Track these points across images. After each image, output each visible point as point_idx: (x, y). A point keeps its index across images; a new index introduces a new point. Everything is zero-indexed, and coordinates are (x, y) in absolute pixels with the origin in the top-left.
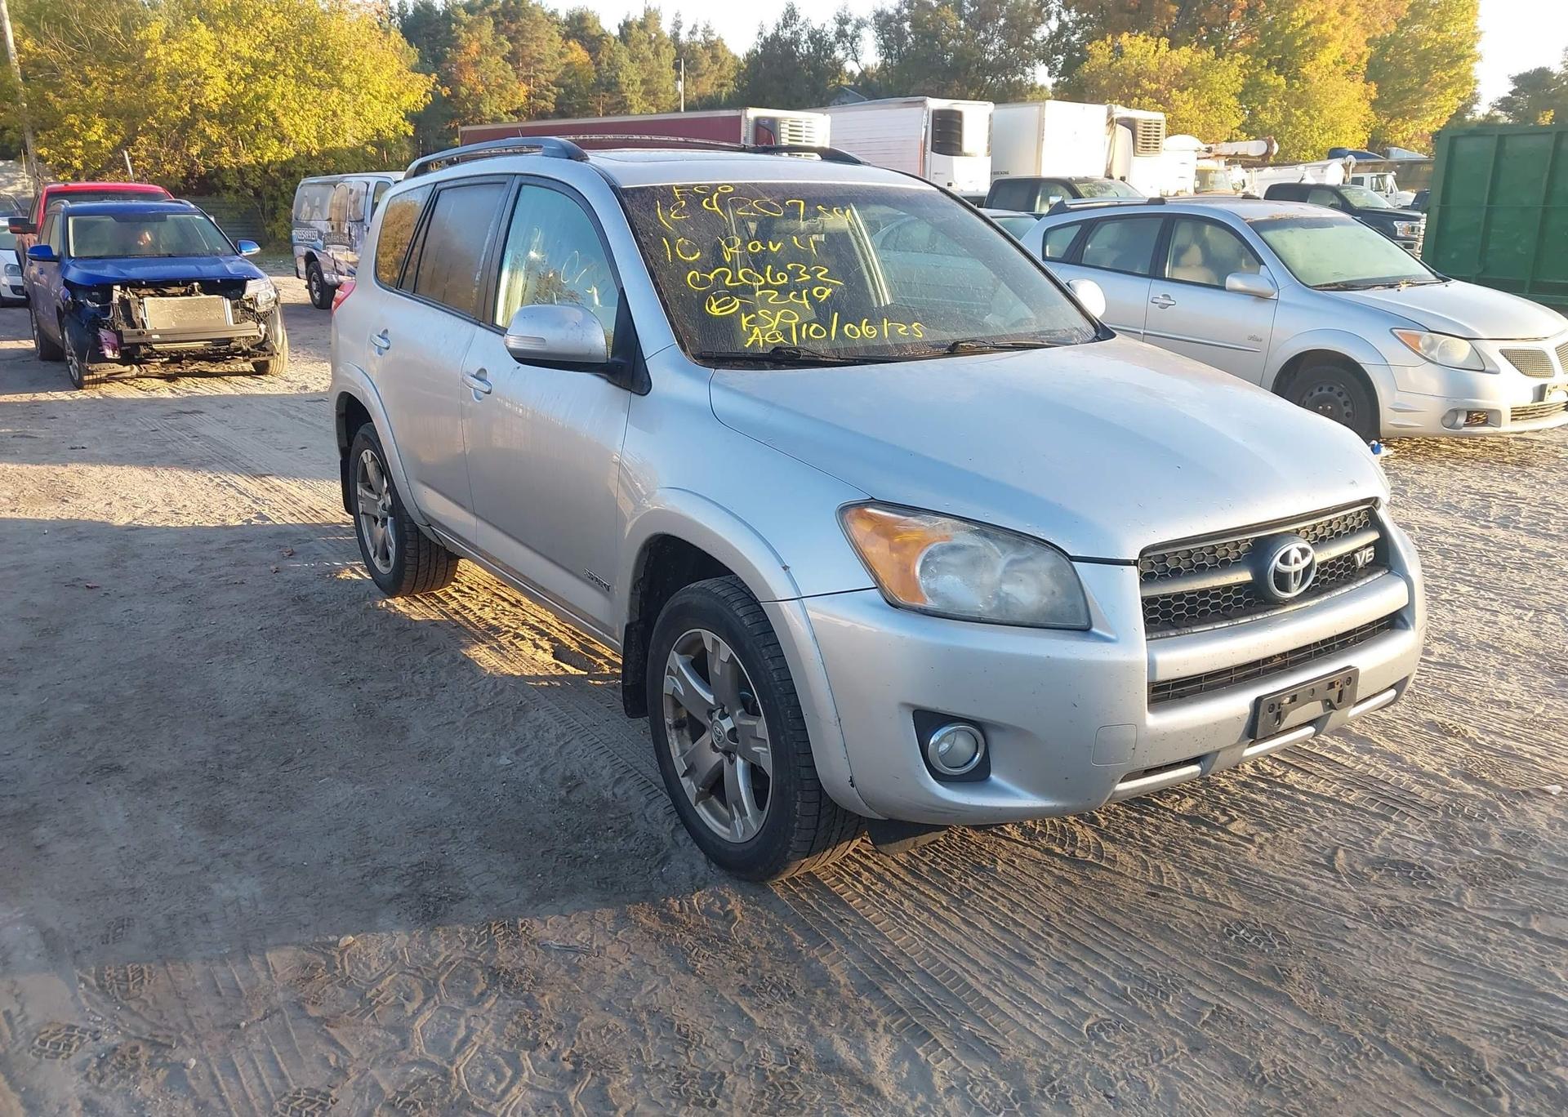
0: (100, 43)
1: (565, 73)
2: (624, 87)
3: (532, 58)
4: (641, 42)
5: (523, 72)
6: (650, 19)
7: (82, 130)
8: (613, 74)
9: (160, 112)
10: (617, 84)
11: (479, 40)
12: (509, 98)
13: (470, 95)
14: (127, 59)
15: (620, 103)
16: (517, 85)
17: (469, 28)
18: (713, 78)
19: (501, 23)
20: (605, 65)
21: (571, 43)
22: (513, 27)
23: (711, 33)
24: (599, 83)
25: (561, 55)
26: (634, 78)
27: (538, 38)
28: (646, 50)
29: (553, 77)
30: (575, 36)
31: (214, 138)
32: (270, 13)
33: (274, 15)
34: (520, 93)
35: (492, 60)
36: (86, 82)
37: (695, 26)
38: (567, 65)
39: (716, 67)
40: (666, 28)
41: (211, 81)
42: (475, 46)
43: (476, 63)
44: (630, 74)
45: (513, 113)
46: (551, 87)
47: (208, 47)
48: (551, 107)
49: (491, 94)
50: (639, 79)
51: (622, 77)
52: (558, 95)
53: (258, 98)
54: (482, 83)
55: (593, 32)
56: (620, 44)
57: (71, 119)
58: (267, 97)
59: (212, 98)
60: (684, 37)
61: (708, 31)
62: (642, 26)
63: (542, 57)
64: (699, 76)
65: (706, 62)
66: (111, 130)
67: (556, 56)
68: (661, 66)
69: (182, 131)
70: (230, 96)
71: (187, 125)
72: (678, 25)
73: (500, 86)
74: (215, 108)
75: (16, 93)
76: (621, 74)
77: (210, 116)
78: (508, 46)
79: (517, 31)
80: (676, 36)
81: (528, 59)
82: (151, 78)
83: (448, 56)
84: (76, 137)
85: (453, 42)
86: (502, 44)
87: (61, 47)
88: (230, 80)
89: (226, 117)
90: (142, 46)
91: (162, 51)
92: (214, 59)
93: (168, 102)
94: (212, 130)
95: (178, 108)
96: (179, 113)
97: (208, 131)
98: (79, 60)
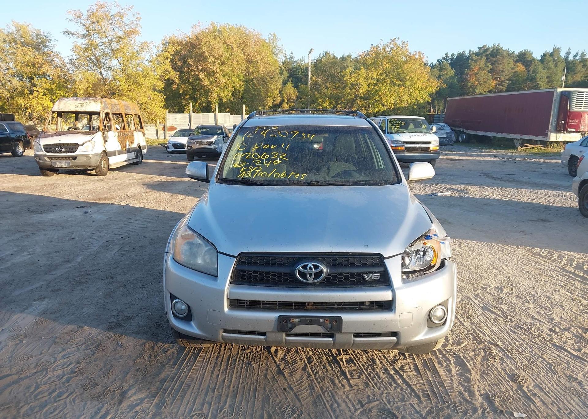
0: (333, 76)
1: (513, 76)
2: (538, 80)
3: (500, 70)
4: (549, 62)
5: (495, 76)
6: (556, 51)
7: (322, 103)
8: (534, 75)
9: (346, 97)
10: (535, 79)
11: (479, 65)
12: (487, 86)
13: (472, 85)
14: (340, 80)
15: (535, 86)
16: (492, 81)
17: (476, 61)
18: (582, 74)
19: (489, 58)
20: (531, 72)
21: (518, 64)
22: (494, 59)
23: (585, 55)
24: (527, 79)
25: (513, 68)
26: (543, 76)
27: (503, 63)
28: (551, 65)
29: (507, 77)
30: (520, 61)
31: (361, 105)
32: (386, 63)
33: (387, 64)
34: (493, 84)
35: (483, 73)
36: (327, 88)
37: (577, 53)
38: (515, 72)
39: (584, 70)
40: (563, 55)
41: (362, 86)
42: (477, 68)
43: (476, 74)
44: (542, 74)
45: (488, 92)
46: (506, 81)
47: (363, 75)
48: (505, 89)
49: (480, 85)
50: (545, 76)
51: (538, 76)
52: (509, 84)
53: (377, 91)
54: (477, 81)
55: (529, 59)
56: (539, 63)
57: (320, 100)
58: (379, 90)
59: (361, 92)
60: (571, 58)
61: (583, 55)
62: (552, 55)
63: (504, 70)
64: (575, 74)
65: (579, 67)
66: (331, 103)
67: (510, 69)
68: (557, 70)
69: (352, 103)
70: (368, 91)
71: (354, 100)
72: (568, 53)
73: (485, 82)
74: (362, 95)
75: (308, 93)
76: (537, 75)
77: (361, 98)
78: (491, 67)
79: (495, 61)
80: (566, 58)
81: (498, 71)
82: (346, 86)
83: (466, 72)
84: (321, 106)
85: (469, 67)
86: (488, 66)
87: (322, 78)
88: (369, 86)
89: (365, 98)
90: (344, 76)
91: (349, 77)
92: (365, 79)
93: (349, 94)
94: (360, 102)
95: (351, 96)
96: (351, 97)
97: (359, 103)
98: (326, 82)
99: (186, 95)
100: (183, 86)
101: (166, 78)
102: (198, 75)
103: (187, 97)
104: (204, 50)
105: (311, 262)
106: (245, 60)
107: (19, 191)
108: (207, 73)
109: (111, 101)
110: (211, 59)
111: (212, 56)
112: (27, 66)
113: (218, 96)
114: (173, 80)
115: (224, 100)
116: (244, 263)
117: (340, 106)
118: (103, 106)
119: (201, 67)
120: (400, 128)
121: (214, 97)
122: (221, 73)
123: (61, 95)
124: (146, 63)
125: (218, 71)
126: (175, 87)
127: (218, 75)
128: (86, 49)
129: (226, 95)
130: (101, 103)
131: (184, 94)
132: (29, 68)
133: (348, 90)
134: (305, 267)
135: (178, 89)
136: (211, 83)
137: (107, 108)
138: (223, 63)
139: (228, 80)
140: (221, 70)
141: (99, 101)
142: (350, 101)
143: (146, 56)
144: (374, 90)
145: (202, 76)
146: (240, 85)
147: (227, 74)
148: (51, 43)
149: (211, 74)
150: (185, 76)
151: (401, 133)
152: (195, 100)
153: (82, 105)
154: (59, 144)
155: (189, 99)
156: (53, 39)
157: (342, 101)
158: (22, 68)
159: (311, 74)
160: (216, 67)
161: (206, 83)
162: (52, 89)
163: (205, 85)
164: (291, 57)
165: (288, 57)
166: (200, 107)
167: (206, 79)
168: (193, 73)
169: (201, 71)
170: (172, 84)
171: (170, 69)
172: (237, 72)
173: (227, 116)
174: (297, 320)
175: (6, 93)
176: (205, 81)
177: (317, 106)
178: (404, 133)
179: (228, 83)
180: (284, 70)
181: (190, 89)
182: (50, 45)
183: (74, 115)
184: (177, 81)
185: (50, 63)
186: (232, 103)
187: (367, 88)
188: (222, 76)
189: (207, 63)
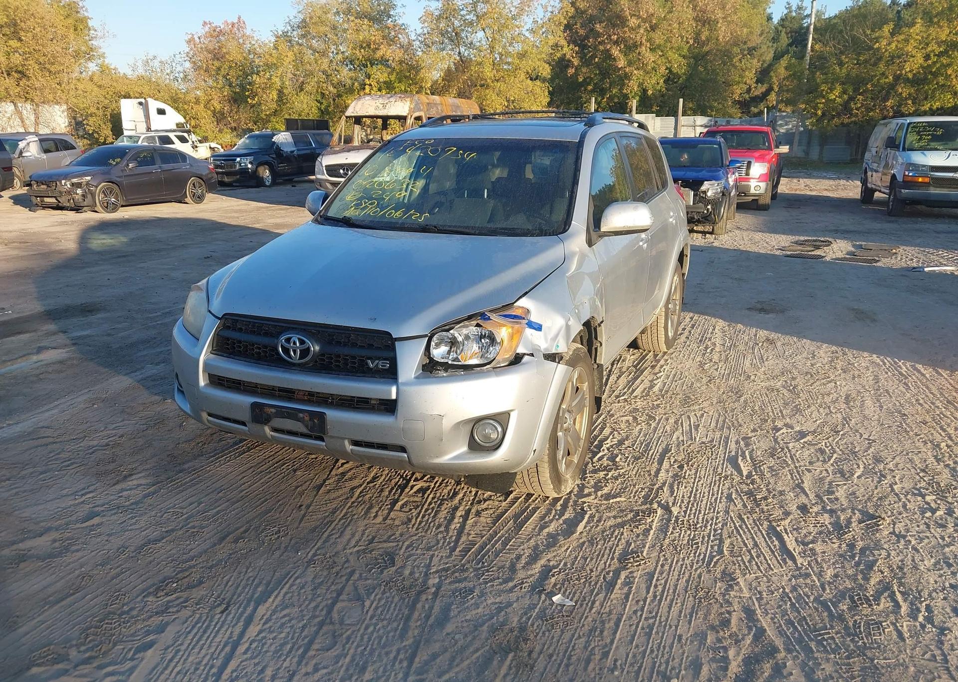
0: (855, 40)
7: (827, 93)
9: (876, 80)
14: (869, 48)
31: (904, 95)
36: (841, 64)
41: (912, 59)
47: (918, 37)
53: (943, 66)
57: (824, 87)
58: (949, 65)
59: (908, 70)
66: (844, 92)
69: (887, 91)
70: (924, 68)
71: (892, 86)
74: (910, 75)
75: (802, 73)
82: (880, 59)
84: (824, 97)
87: (834, 46)
88: (927, 57)
89: (917, 81)
90: (877, 40)
91: (884, 42)
92: (920, 43)
93: (883, 74)
94: (904, 90)
95: (887, 77)
96: (887, 80)
97: (900, 90)
98: (842, 53)
99: (589, 84)
100: (584, 70)
101: (556, 58)
102: (608, 51)
103: (590, 88)
104: (623, 7)
105: (297, 334)
106: (695, 19)
107: (278, 229)
108: (625, 46)
109: (428, 99)
110: (633, 22)
111: (635, 15)
112: (361, 47)
113: (640, 85)
114: (569, 61)
115: (650, 92)
116: (228, 328)
117: (861, 97)
118: (412, 106)
119: (616, 36)
120: (932, 140)
121: (633, 86)
122: (648, 46)
123: (401, 90)
124: (527, 34)
125: (644, 41)
126: (571, 71)
127: (644, 48)
128: (439, 18)
129: (655, 83)
130: (411, 101)
131: (586, 82)
132: (362, 50)
133: (882, 66)
134: (288, 340)
135: (576, 74)
136: (630, 64)
137: (420, 110)
138: (653, 28)
139: (660, 56)
140: (648, 41)
141: (409, 99)
142: (883, 89)
143: (527, 22)
144: (938, 65)
145: (615, 52)
146: (679, 65)
147: (659, 46)
148: (396, 11)
149: (631, 48)
150: (590, 52)
151: (931, 149)
152: (602, 92)
153: (384, 106)
154: (345, 164)
155: (593, 91)
156: (399, 5)
157: (867, 88)
158: (354, 51)
159: (814, 39)
160: (641, 35)
161: (621, 63)
162: (391, 81)
163: (620, 66)
164: (800, 8)
165: (794, 8)
166: (608, 104)
167: (622, 57)
168: (601, 48)
169: (616, 43)
170: (567, 66)
171: (563, 42)
172: (676, 41)
173: (650, 119)
174: (273, 410)
175: (331, 88)
176: (620, 60)
177: (816, 98)
178: (936, 149)
179: (659, 62)
180: (783, 33)
181: (596, 74)
182: (394, 14)
183: (380, 121)
184: (576, 62)
185: (391, 41)
186: (663, 96)
187: (921, 61)
188: (651, 49)
189: (626, 29)
